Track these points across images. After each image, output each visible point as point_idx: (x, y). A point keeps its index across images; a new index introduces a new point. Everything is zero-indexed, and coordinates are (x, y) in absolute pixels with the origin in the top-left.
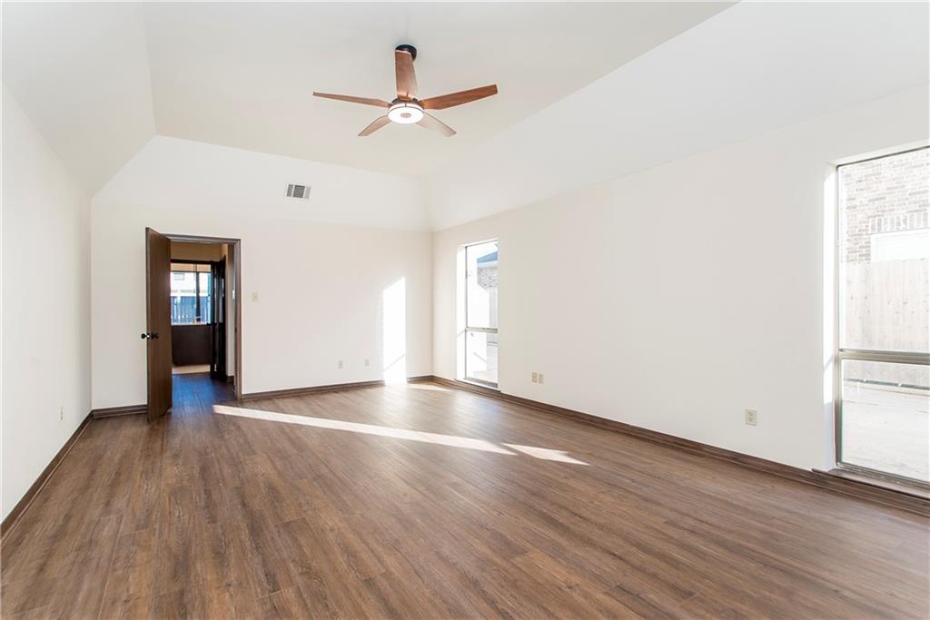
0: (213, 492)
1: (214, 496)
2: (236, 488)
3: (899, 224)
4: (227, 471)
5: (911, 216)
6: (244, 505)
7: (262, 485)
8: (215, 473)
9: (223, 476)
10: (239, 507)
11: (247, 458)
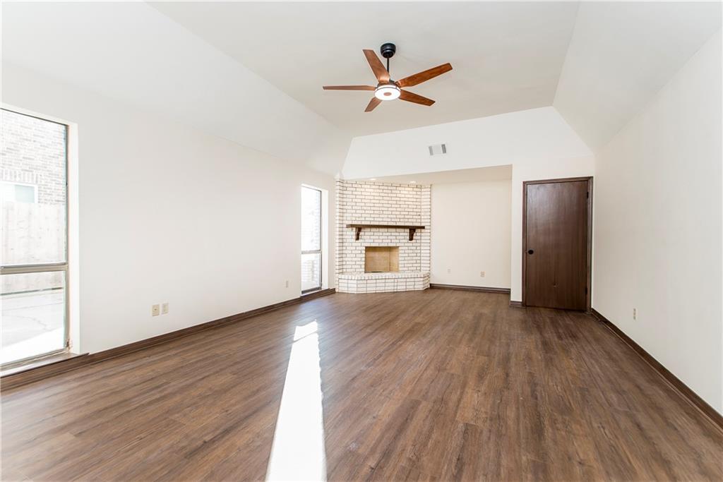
0: (530, 394)
1: (529, 389)
2: (508, 389)
3: (15, 177)
4: (511, 413)
5: (24, 174)
6: (507, 375)
7: (486, 382)
8: (525, 417)
9: (518, 409)
10: (511, 375)
11: (480, 423)
